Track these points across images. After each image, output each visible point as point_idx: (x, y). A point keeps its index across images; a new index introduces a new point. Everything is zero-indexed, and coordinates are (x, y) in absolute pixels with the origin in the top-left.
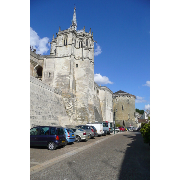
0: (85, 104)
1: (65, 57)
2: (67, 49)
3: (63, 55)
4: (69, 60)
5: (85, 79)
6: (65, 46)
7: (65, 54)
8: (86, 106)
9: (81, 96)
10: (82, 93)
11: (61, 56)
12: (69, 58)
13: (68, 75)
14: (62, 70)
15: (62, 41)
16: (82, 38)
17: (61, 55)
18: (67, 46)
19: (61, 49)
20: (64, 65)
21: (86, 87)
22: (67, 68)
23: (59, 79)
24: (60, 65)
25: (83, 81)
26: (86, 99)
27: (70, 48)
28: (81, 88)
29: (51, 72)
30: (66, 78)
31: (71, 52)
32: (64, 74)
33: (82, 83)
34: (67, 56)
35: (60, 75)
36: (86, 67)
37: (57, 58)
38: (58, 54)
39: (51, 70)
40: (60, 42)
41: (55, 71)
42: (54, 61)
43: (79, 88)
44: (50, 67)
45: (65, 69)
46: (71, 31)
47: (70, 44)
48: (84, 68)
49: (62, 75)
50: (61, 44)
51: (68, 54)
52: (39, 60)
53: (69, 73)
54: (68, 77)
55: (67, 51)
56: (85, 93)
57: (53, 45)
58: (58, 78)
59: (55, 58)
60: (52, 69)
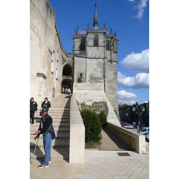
0: (116, 107)
1: (98, 58)
2: (98, 50)
3: (95, 56)
4: (102, 63)
5: (115, 83)
6: (96, 47)
7: (96, 56)
8: (117, 109)
9: (112, 99)
10: (112, 96)
11: (93, 57)
12: (102, 61)
13: (101, 78)
14: (95, 72)
15: (92, 40)
16: (110, 40)
17: (92, 55)
18: (99, 47)
19: (92, 49)
20: (96, 67)
21: (116, 91)
22: (100, 70)
23: (92, 81)
24: (92, 66)
25: (112, 85)
26: (116, 102)
27: (102, 50)
28: (110, 91)
29: (83, 73)
30: (100, 80)
31: (103, 54)
32: (97, 76)
33: (112, 86)
34: (100, 58)
35: (93, 77)
36: (115, 71)
37: (88, 58)
38: (88, 54)
39: (83, 71)
40: (90, 41)
41: (87, 72)
42: (85, 61)
43: (109, 91)
44: (81, 67)
45: (98, 71)
46: (102, 32)
47: (102, 46)
48: (114, 72)
49: (95, 78)
50: (91, 44)
51: (100, 56)
52: (68, 58)
53: (102, 76)
54: (102, 80)
55: (99, 52)
56: (115, 96)
57: (75, 41)
58: (91, 79)
59: (86, 58)
60: (84, 69)
